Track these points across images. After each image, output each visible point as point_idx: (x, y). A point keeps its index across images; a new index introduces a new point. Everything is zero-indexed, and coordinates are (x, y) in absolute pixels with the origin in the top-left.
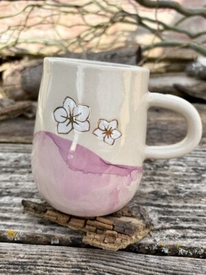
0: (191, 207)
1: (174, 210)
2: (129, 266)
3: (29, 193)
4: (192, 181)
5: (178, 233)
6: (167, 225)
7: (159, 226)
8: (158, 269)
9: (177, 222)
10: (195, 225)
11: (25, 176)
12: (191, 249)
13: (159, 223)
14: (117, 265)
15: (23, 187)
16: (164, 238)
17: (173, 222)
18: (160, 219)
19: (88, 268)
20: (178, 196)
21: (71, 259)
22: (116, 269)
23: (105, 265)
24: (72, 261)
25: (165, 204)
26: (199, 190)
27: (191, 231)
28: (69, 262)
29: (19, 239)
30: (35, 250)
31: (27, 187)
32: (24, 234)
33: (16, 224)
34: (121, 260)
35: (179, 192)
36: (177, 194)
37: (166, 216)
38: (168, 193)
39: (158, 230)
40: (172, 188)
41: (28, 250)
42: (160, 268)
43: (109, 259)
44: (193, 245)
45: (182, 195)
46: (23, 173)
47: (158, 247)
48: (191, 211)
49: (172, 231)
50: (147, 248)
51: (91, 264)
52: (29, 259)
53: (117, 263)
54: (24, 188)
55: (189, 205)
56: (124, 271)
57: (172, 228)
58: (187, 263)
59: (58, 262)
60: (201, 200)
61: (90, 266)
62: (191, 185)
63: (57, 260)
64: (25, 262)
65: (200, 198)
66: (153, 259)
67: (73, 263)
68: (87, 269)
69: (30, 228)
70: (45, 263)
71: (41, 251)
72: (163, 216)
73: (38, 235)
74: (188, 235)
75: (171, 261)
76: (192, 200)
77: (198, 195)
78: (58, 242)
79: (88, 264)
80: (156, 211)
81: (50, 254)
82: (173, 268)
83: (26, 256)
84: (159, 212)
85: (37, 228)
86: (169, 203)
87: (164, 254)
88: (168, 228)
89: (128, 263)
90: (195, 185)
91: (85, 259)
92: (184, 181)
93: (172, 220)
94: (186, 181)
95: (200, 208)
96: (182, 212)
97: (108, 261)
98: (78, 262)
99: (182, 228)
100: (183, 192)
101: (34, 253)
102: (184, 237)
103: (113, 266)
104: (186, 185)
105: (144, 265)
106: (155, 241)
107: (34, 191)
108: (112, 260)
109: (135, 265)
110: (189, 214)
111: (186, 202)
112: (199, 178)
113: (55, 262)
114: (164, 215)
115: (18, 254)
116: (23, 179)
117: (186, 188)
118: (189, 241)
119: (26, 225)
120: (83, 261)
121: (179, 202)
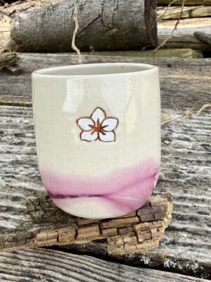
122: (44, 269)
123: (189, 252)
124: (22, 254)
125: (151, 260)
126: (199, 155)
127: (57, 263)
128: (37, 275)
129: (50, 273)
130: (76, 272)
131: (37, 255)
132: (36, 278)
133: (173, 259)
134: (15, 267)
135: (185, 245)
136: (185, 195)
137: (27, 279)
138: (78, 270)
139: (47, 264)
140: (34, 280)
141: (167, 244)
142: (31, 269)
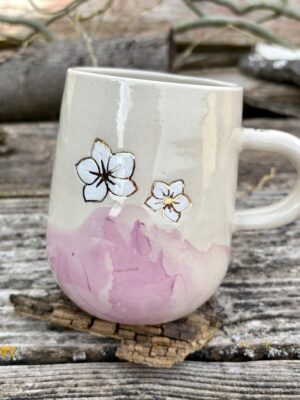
0: (278, 284)
1: (254, 290)
2: (200, 382)
3: (24, 281)
4: (274, 243)
5: (264, 326)
6: (248, 315)
7: (235, 317)
8: (243, 383)
9: (261, 308)
10: (287, 311)
11: (12, 254)
12: (286, 347)
13: (235, 312)
14: (182, 383)
15: (11, 271)
16: (246, 334)
17: (256, 309)
18: (236, 306)
19: (139, 392)
20: (256, 268)
21: (110, 381)
22: (181, 389)
23: (163, 385)
24: (111, 385)
25: (238, 281)
26: (286, 257)
27: (282, 320)
28: (107, 387)
29: (20, 358)
30: (51, 373)
31: (19, 270)
32: (28, 349)
33: (12, 334)
34: (186, 375)
35: (257, 262)
36: (254, 265)
37: (243, 301)
38: (242, 265)
39: (235, 323)
40: (245, 256)
41: (39, 374)
42: (245, 380)
43: (168, 376)
44: (289, 342)
45: (262, 265)
46: (8, 249)
47: (238, 349)
48: (278, 289)
49: (256, 324)
50: (221, 352)
51: (141, 386)
52: (43, 388)
53: (181, 379)
54: (14, 274)
55: (274, 280)
56: (192, 390)
57: (254, 318)
58: (282, 369)
59: (89, 389)
60: (289, 272)
61: (140, 389)
62: (272, 249)
63: (88, 385)
64: (37, 394)
65: (288, 268)
66: (234, 368)
67: (114, 387)
68: (136, 394)
69: (35, 338)
70: (70, 391)
71: (60, 374)
72: (239, 302)
73: (51, 349)
74: (280, 327)
75: (260, 368)
76: (278, 273)
77: (284, 265)
78: (84, 357)
79: (137, 386)
80: (227, 294)
81: (75, 376)
82: (265, 378)
83: (37, 385)
84: (232, 295)
85: (48, 338)
86: (244, 279)
87: (248, 359)
88: (250, 320)
89: (198, 378)
90: (279, 249)
91: (131, 380)
92: (261, 243)
93: (253, 306)
94: (265, 244)
95: (290, 283)
96: (266, 293)
97: (166, 379)
98: (122, 384)
99: (269, 317)
100: (263, 261)
101: (50, 378)
102: (274, 330)
103: (175, 385)
104: (266, 250)
105: (220, 378)
106: (233, 340)
107: (32, 277)
108: (173, 376)
109: (208, 380)
110: (276, 295)
111: (269, 277)
112: (283, 238)
113: (85, 389)
114: (240, 299)
115: (23, 383)
116: (10, 258)
117: (267, 255)
118: (283, 335)
119: (28, 334)
120: (129, 383)
121: (259, 278)
122: (138, 383)
123: (292, 337)
124: (105, 373)
125: (255, 352)
126: (271, 235)
127: (151, 375)
128: (133, 391)
129: (146, 386)
130: (176, 379)
131: (124, 370)
132: (133, 394)
133: (276, 346)
134: (103, 387)
135: (285, 330)
136: (270, 280)
137: (123, 397)
138: (178, 377)
139: (140, 377)
140: (132, 397)
141: (268, 333)
142: (123, 386)
